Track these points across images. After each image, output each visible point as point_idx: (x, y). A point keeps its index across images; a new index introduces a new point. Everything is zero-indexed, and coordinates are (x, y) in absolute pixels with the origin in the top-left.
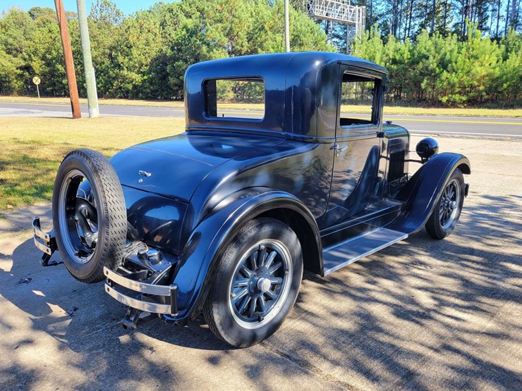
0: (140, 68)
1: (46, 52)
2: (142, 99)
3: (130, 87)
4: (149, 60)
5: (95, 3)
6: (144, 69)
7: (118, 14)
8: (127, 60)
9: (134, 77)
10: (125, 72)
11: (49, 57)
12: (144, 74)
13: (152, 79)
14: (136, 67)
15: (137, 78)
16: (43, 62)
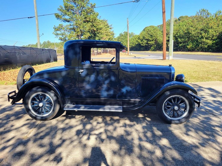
0: (213, 37)
1: (176, 34)
2: (211, 52)
3: (206, 46)
4: (218, 34)
5: (198, 12)
6: (215, 38)
7: (208, 14)
8: (206, 34)
9: (208, 42)
10: (204, 40)
11: (176, 36)
12: (214, 40)
13: (217, 42)
14: (210, 37)
15: (210, 42)
16: (174, 38)
